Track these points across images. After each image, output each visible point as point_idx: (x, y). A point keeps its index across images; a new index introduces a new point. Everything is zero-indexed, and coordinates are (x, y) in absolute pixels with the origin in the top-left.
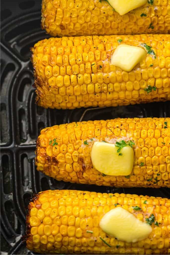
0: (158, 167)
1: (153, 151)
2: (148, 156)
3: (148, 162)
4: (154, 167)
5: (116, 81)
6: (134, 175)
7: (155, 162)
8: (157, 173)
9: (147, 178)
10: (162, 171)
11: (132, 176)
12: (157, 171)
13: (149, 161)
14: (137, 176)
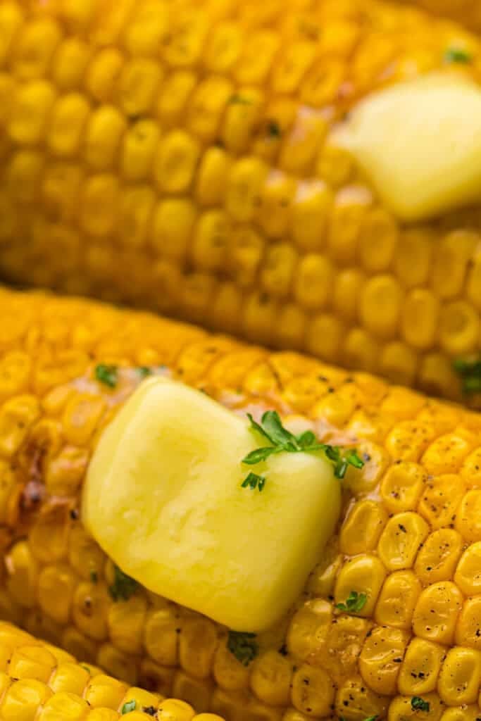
0: (436, 653)
1: (450, 555)
2: (412, 568)
3: (395, 600)
4: (418, 646)
5: (322, 247)
6: (284, 651)
7: (432, 614)
8: (419, 687)
9: (346, 703)
10: (447, 691)
11: (269, 660)
12: (421, 675)
13: (400, 594)
14: (295, 669)
